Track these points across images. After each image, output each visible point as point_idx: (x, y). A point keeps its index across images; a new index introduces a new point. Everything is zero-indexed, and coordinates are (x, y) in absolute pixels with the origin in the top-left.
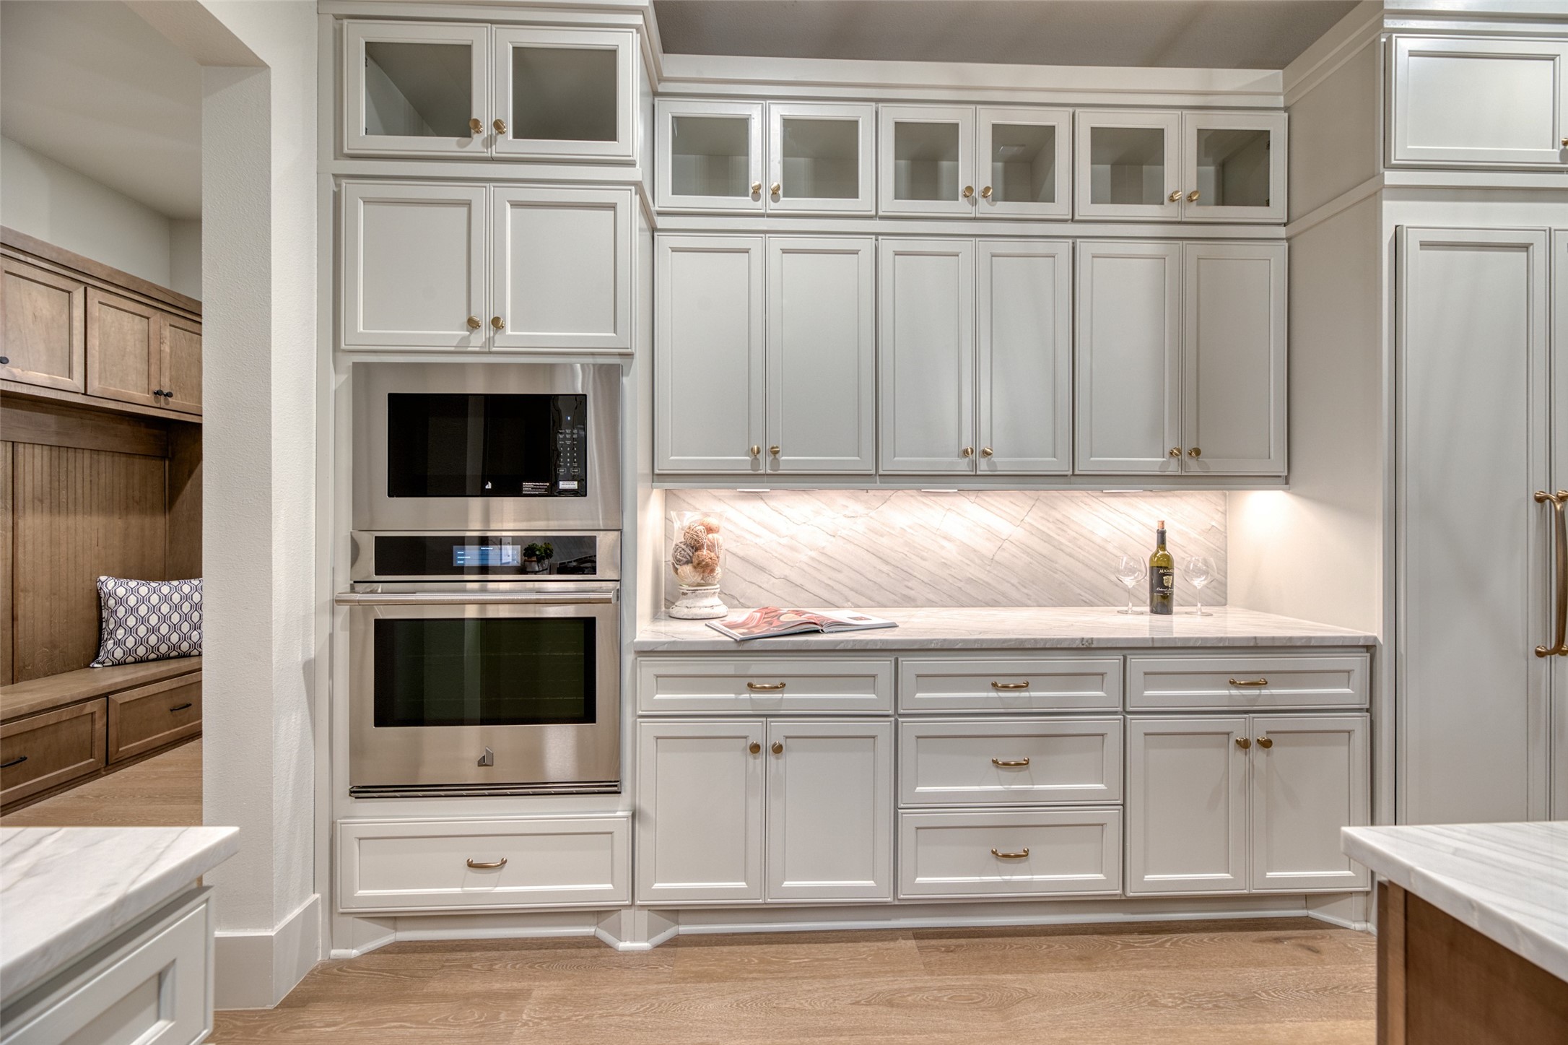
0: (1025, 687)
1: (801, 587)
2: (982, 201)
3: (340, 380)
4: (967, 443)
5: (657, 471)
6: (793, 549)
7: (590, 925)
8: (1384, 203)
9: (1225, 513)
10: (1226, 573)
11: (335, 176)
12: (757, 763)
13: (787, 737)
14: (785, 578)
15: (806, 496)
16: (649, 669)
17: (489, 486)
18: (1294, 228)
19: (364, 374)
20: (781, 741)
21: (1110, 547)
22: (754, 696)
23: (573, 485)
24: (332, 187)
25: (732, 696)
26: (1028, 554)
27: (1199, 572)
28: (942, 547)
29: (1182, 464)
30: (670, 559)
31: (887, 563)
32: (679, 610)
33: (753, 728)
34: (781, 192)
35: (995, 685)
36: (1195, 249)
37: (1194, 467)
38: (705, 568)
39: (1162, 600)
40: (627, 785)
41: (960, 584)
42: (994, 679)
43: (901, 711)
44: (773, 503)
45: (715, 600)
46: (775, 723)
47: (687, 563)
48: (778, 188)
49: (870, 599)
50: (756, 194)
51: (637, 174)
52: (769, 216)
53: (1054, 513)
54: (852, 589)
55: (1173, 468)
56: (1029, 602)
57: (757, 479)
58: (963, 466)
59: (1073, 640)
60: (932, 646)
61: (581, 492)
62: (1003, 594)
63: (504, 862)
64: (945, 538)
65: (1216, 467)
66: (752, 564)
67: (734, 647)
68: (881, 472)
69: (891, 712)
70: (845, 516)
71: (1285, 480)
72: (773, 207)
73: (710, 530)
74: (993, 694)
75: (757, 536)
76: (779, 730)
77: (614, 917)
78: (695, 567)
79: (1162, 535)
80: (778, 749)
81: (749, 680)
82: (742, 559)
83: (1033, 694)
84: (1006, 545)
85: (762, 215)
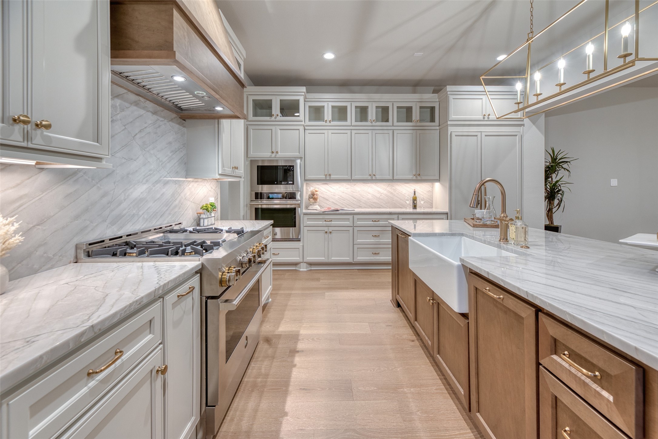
0: (378, 221)
1: (336, 204)
2: (373, 122)
3: (248, 163)
4: (370, 173)
5: (306, 179)
6: (334, 195)
7: (294, 267)
8: (449, 127)
9: (432, 187)
10: (433, 201)
11: (247, 125)
12: (326, 235)
13: (332, 230)
14: (333, 202)
15: (337, 184)
16: (306, 217)
17: (276, 183)
18: (440, 127)
19: (252, 162)
20: (331, 231)
21: (406, 195)
22: (326, 223)
23: (292, 182)
24: (246, 127)
25: (322, 223)
26: (387, 197)
27: (422, 200)
28: (368, 195)
29: (416, 177)
30: (308, 198)
31: (355, 198)
32: (310, 208)
33: (326, 229)
34: (331, 121)
35: (373, 221)
36: (419, 132)
37: (419, 178)
38: (315, 199)
39: (415, 207)
40: (302, 240)
41: (372, 203)
42: (372, 220)
43: (354, 226)
44: (330, 185)
45: (317, 206)
46: (330, 228)
47: (311, 198)
48: (331, 120)
49: (352, 207)
50: (326, 121)
51: (303, 123)
52: (329, 126)
53: (393, 187)
54: (347, 204)
55: (414, 178)
56: (388, 207)
57: (326, 181)
58: (369, 178)
59: (388, 212)
60: (360, 213)
61: (293, 184)
62: (381, 206)
63: (279, 254)
64: (368, 193)
65: (424, 178)
66: (325, 199)
67: (322, 213)
68: (352, 179)
69: (352, 226)
70: (346, 188)
71: (439, 180)
72: (329, 124)
73: (316, 191)
74: (372, 223)
75: (326, 193)
76: (331, 229)
77: (299, 265)
78: (313, 199)
79: (415, 192)
80: (331, 233)
81: (325, 220)
82: (323, 198)
83: (380, 223)
84: (382, 195)
85: (327, 126)
